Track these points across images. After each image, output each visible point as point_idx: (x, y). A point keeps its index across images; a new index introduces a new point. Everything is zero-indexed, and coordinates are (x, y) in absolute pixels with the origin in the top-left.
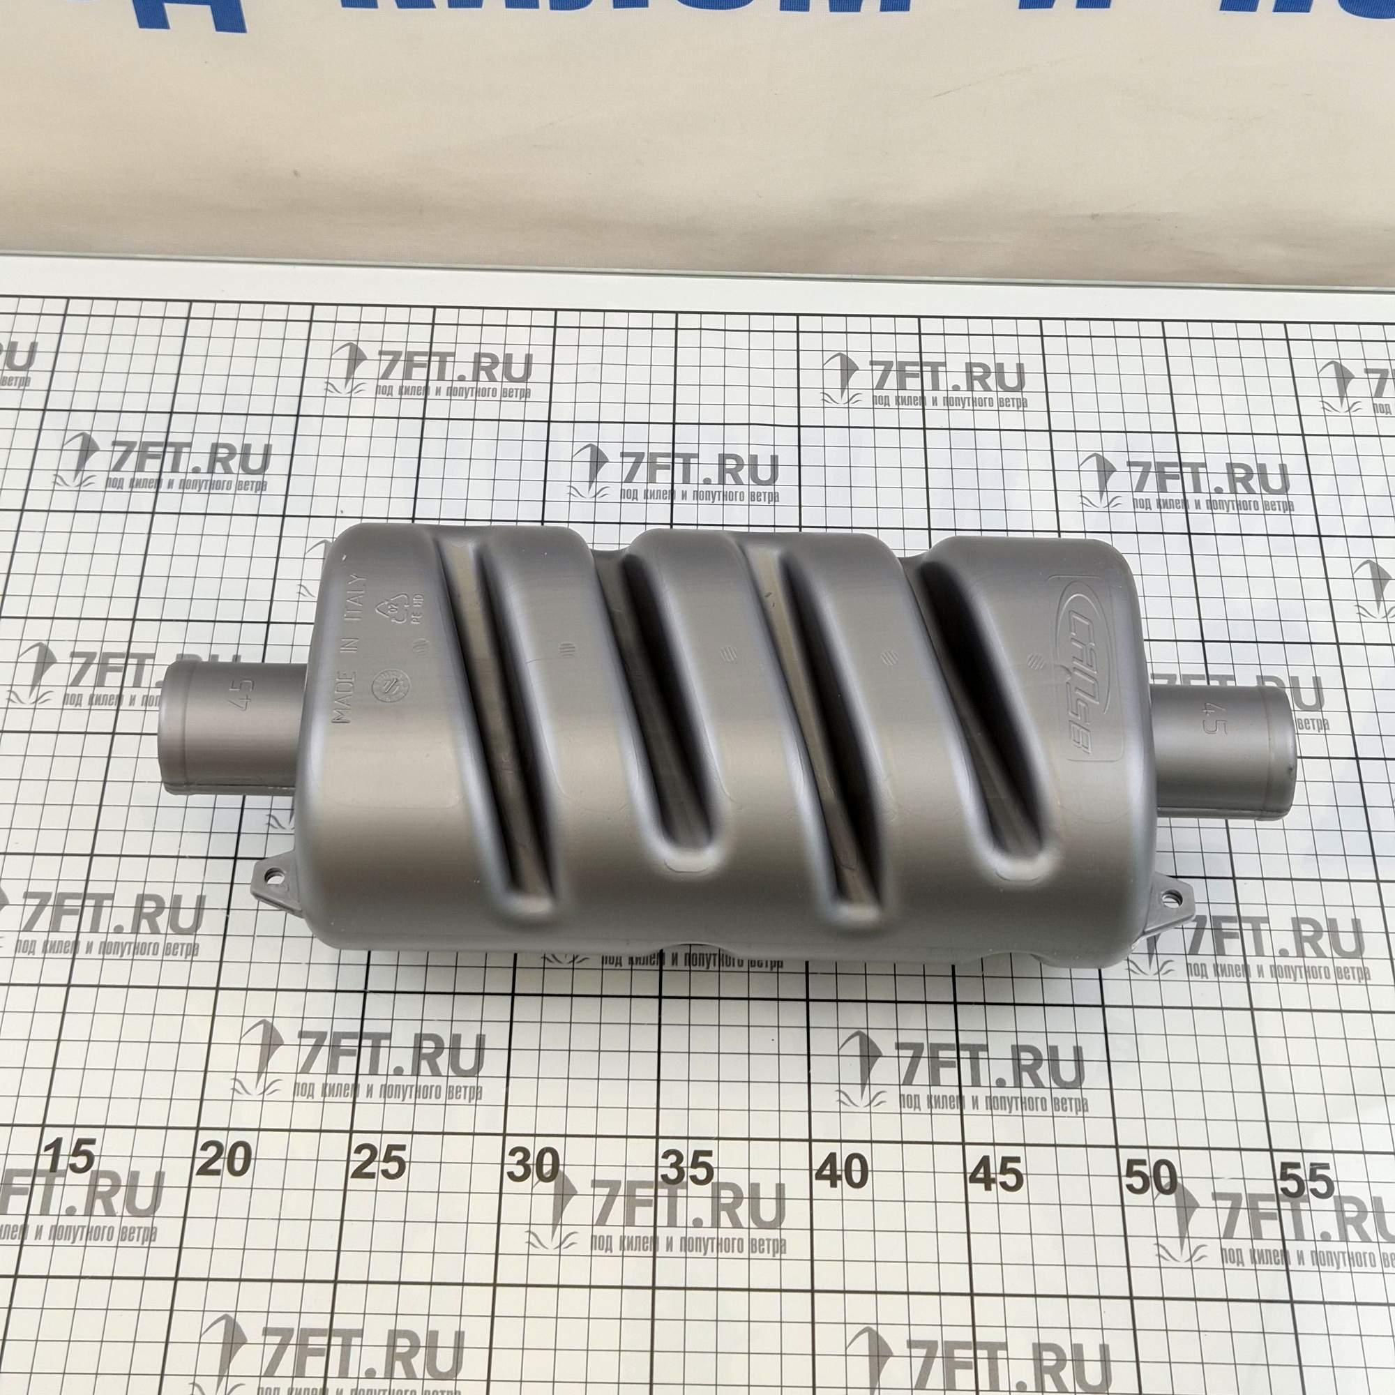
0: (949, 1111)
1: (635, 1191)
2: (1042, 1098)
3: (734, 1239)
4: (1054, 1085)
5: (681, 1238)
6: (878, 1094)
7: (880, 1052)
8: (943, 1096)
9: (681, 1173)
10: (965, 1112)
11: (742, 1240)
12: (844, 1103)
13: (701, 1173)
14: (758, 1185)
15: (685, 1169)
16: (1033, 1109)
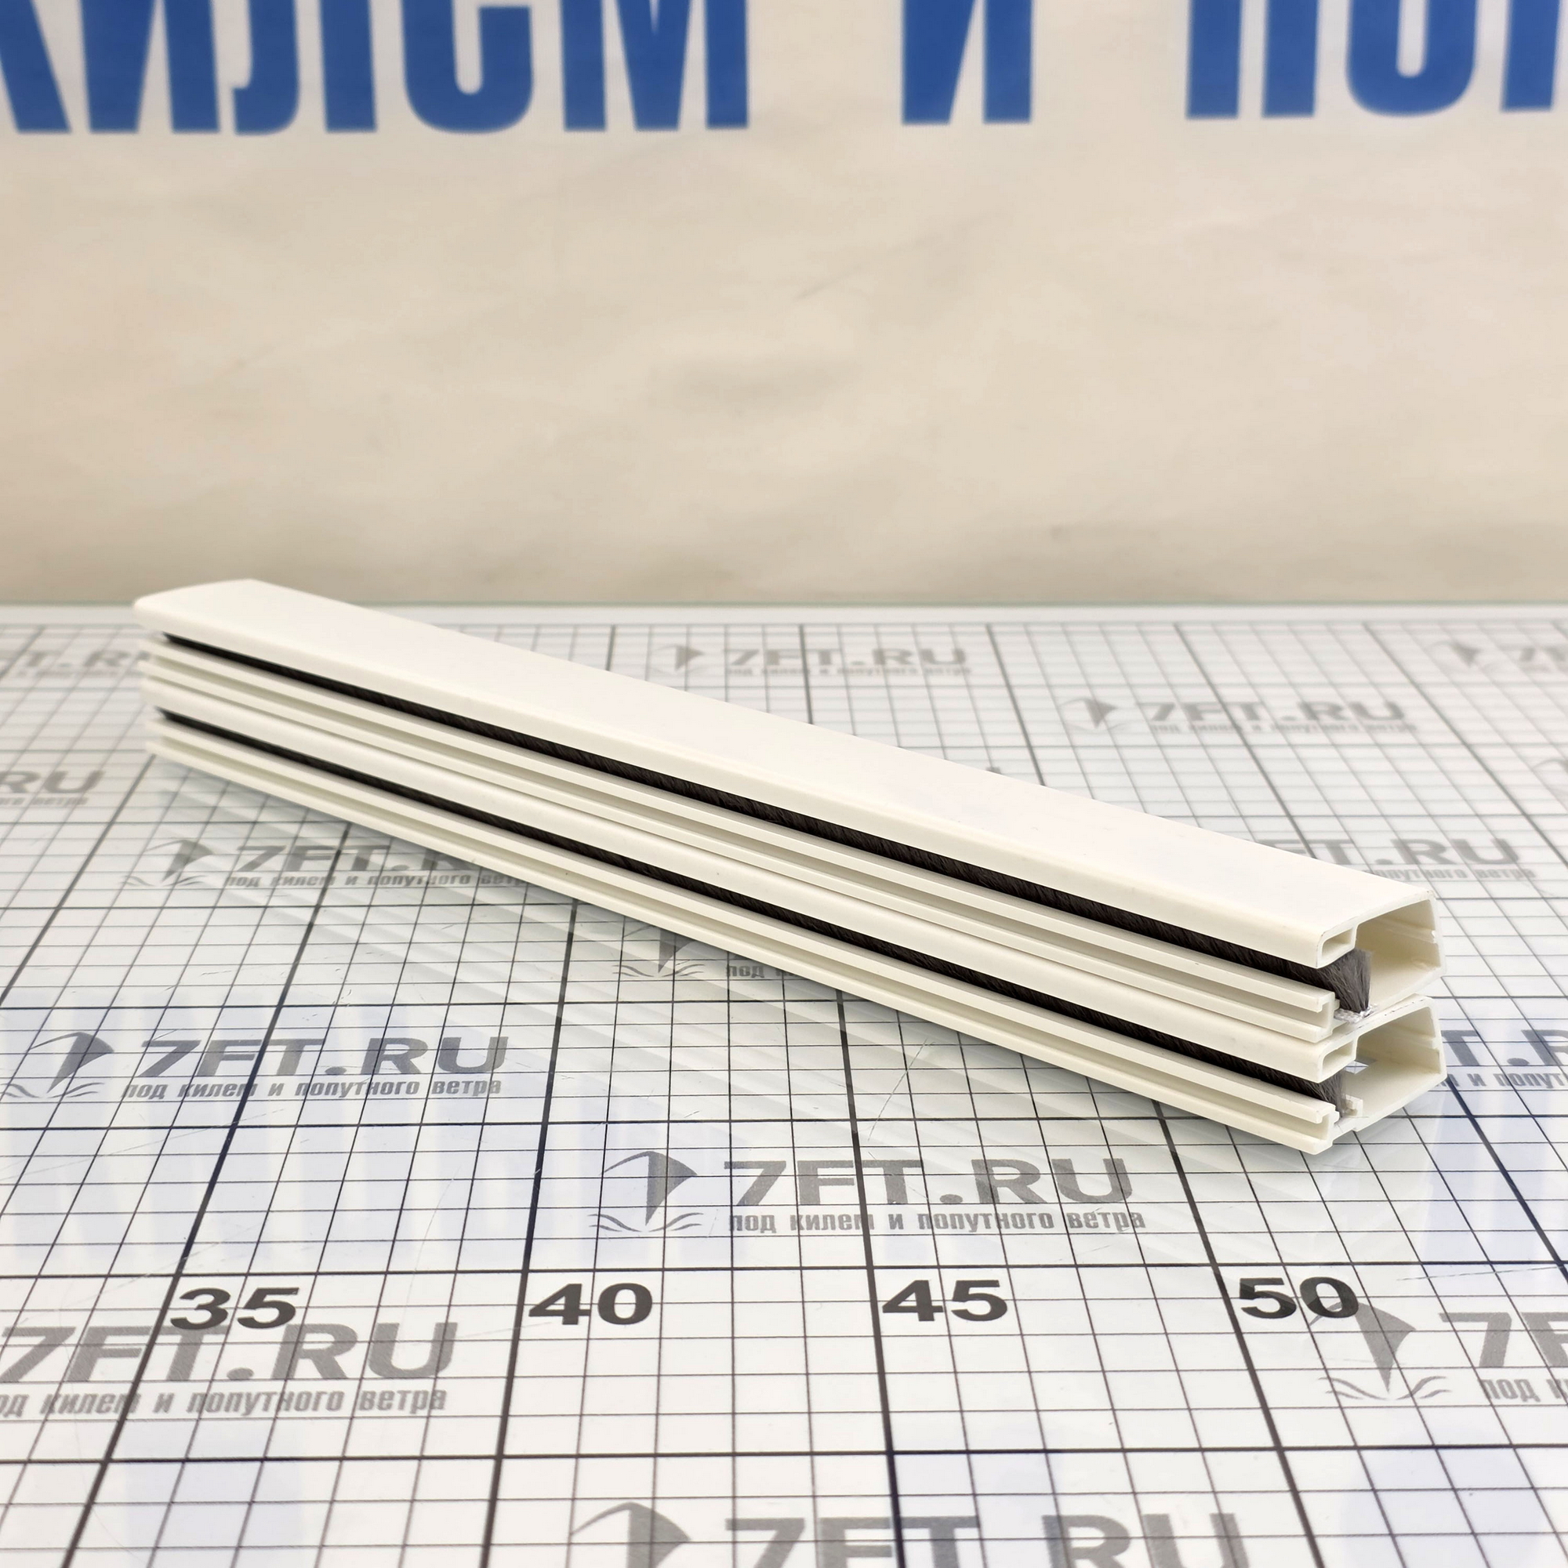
0: (838, 1231)
1: (104, 1339)
2: (1041, 1217)
3: (319, 1395)
4: (1064, 1199)
5: (194, 1397)
6: (682, 1217)
7: (692, 1172)
8: (825, 1217)
9: (218, 1316)
10: (872, 1232)
11: (341, 1395)
12: (607, 1228)
13: (269, 1315)
14: (394, 1327)
15: (230, 1312)
16: (1023, 1226)
